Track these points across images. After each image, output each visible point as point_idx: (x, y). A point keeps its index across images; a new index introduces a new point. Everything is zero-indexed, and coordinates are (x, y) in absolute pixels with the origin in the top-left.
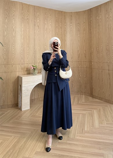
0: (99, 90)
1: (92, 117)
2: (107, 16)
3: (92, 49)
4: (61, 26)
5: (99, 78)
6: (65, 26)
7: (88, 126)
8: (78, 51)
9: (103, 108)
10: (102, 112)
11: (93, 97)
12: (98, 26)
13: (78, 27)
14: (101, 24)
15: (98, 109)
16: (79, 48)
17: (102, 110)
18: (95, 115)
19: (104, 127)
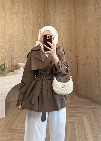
0: (86, 89)
2: (97, 6)
3: (79, 42)
4: (43, 15)
5: (86, 75)
6: (48, 16)
8: (62, 44)
11: (78, 96)
12: (86, 16)
13: (63, 17)
14: (89, 15)
16: (63, 40)
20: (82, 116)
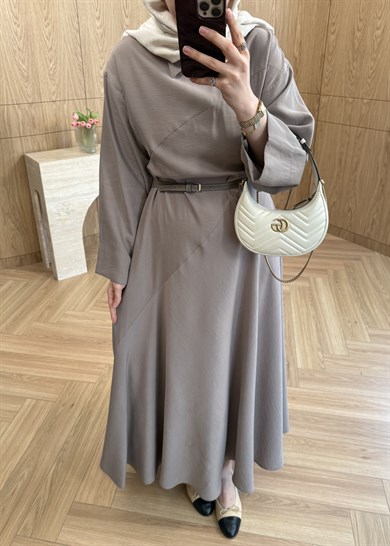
1: (314, 305)
7: (307, 348)
9: (346, 266)
10: (347, 288)
15: (331, 272)
17: (343, 275)
18: (323, 299)
19: (364, 351)
20: (314, 279)
